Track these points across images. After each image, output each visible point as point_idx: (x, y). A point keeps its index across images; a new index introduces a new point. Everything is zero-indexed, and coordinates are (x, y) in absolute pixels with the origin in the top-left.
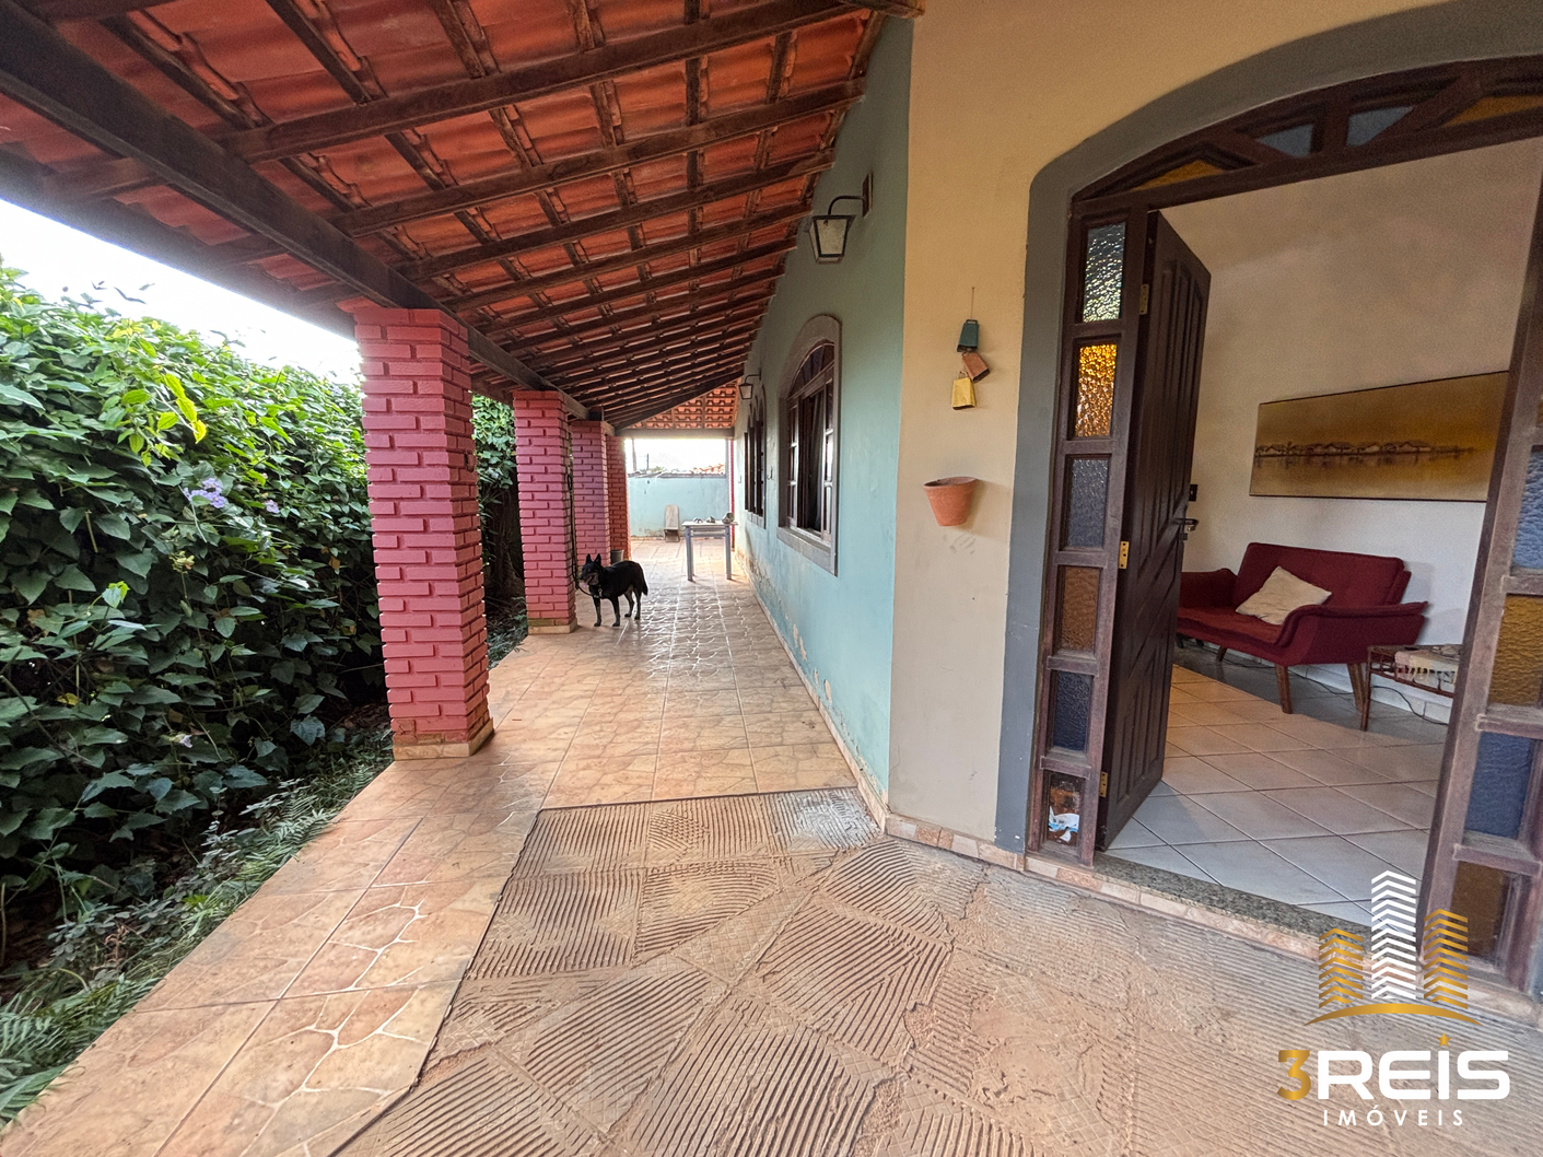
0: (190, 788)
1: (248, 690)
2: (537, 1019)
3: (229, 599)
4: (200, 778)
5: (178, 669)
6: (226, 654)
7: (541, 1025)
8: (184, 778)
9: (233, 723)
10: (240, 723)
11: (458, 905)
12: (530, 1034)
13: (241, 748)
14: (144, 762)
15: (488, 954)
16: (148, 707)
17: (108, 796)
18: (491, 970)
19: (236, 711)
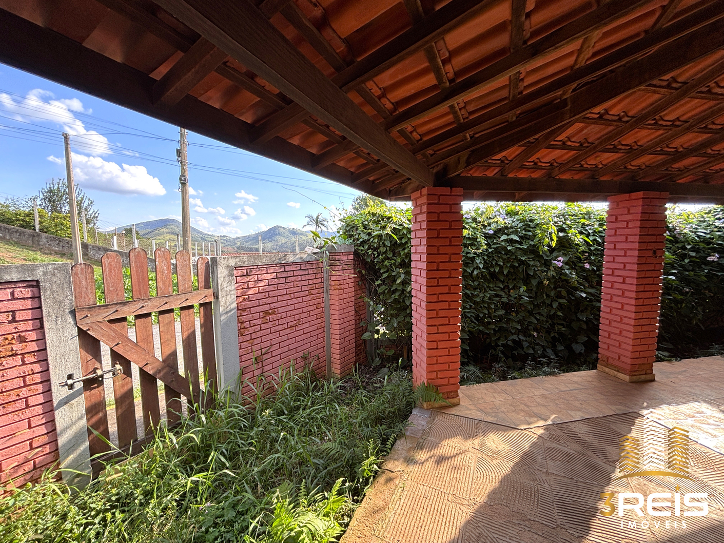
0: (533, 349)
1: (560, 327)
2: (560, 445)
3: (559, 296)
4: (537, 347)
5: (540, 314)
6: (555, 313)
7: (559, 446)
8: (532, 345)
9: (552, 335)
10: (554, 336)
11: (569, 412)
12: (554, 445)
13: (553, 343)
14: (525, 336)
15: (564, 426)
16: (529, 322)
17: (514, 341)
18: (561, 429)
19: (554, 333)
